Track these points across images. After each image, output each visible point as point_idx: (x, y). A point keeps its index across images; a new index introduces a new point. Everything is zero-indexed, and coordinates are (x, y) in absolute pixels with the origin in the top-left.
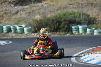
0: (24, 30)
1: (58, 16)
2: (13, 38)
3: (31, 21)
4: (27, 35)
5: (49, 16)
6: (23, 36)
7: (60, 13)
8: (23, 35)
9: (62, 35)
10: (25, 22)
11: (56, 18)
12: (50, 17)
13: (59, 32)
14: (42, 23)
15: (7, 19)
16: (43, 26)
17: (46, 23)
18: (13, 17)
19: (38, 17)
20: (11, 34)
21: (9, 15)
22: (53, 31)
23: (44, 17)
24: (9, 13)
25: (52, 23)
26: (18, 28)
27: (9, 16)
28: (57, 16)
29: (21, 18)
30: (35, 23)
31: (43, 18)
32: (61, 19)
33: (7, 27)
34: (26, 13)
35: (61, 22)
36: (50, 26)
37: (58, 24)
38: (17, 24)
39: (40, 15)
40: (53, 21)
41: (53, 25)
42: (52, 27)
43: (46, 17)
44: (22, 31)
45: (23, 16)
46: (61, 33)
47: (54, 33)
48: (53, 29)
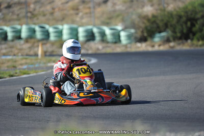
0: (119, 36)
1: (190, 7)
2: (99, 52)
3: (134, 17)
4: (126, 46)
5: (171, 7)
6: (119, 49)
7: (195, 3)
8: (119, 47)
9: (197, 46)
10: (123, 21)
11: (186, 12)
12: (173, 10)
13: (192, 40)
14: (158, 22)
15: (86, 13)
16: (158, 27)
17: (165, 21)
18: (99, 10)
19: (148, 10)
20: (95, 44)
21: (91, 5)
22: (180, 38)
23: (161, 10)
24: (90, 2)
25: (178, 22)
26: (108, 32)
27: (90, 8)
28: (186, 7)
29: (115, 11)
30: (144, 23)
31: (159, 12)
32: (196, 13)
33: (87, 31)
34: (125, 2)
35: (196, 20)
36: (175, 29)
37: (189, 24)
38: (107, 24)
39: (152, 5)
40: (180, 17)
41: (180, 27)
42: (177, 30)
43: (164, 10)
44: (117, 37)
45: (118, 7)
46: (195, 42)
47: (180, 41)
48: (179, 35)
